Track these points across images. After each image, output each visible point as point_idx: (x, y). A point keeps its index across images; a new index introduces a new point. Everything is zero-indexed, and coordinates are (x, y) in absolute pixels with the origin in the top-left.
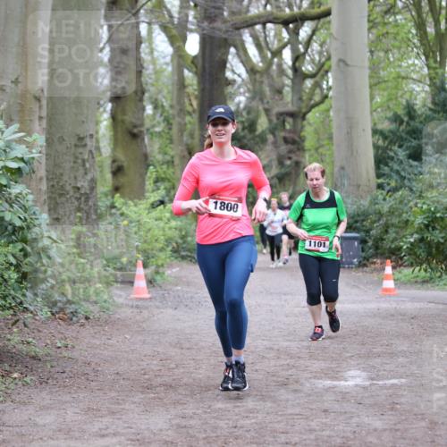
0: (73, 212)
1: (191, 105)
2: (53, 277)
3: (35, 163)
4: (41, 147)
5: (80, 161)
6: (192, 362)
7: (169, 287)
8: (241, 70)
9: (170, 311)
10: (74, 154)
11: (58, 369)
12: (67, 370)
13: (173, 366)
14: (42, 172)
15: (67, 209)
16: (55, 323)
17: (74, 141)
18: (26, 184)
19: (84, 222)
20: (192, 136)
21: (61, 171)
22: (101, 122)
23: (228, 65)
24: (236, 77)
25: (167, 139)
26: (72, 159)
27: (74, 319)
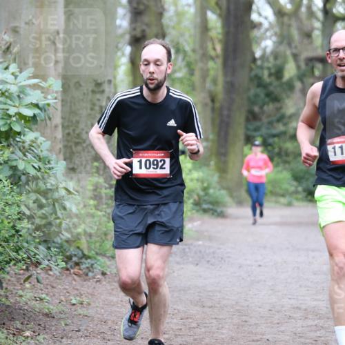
0: (90, 162)
1: (214, 49)
2: (69, 230)
3: (51, 110)
4: (57, 92)
5: (97, 108)
6: (214, 321)
7: (190, 242)
8: (268, 12)
9: (192, 267)
10: (91, 101)
11: (72, 328)
12: (82, 328)
13: (194, 325)
14: (58, 120)
15: (83, 158)
16: (70, 278)
17: (91, 87)
18: (40, 131)
19: (101, 172)
20: (215, 82)
21: (77, 118)
22: (119, 66)
23: (254, 7)
24: (262, 20)
25: (189, 86)
26: (89, 106)
27: (90, 274)
